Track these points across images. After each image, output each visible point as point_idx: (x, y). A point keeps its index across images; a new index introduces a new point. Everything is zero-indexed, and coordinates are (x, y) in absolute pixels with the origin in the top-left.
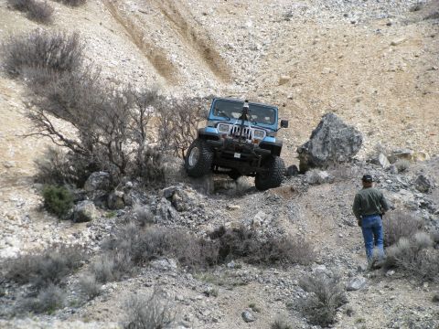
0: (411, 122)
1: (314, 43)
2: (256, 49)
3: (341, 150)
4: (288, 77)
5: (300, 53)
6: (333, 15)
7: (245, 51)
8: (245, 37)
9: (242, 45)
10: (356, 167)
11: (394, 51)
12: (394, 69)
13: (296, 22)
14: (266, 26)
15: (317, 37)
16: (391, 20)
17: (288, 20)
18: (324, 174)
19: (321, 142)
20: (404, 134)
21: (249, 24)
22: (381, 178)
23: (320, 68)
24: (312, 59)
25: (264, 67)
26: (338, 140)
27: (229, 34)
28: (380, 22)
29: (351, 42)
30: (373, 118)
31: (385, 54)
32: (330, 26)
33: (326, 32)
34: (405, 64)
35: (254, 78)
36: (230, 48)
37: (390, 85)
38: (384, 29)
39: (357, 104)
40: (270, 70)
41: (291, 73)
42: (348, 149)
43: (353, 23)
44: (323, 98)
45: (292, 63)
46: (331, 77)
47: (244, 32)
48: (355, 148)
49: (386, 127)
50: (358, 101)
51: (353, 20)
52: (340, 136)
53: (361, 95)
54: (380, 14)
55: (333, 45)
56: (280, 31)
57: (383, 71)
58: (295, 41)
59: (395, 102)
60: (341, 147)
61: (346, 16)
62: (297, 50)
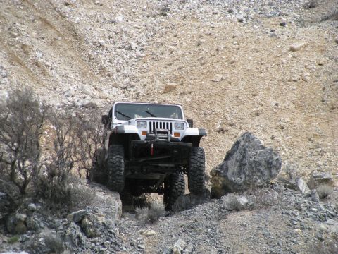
0: (320, 141)
1: (199, 44)
2: (130, 48)
3: (259, 174)
4: (174, 84)
5: (184, 55)
6: (216, 10)
7: (118, 50)
8: (116, 34)
9: (114, 43)
10: (276, 193)
11: (294, 57)
12: (296, 79)
13: (174, 17)
14: (139, 21)
15: (200, 37)
16: (284, 19)
17: (165, 15)
18: (243, 200)
19: (237, 164)
20: (312, 155)
21: (120, 18)
22: (302, 205)
23: (210, 74)
24: (199, 63)
25: (142, 71)
26: (256, 162)
27: (98, 29)
28: (271, 21)
29: (242, 45)
30: (276, 134)
31: (284, 61)
32: (216, 25)
33: (211, 31)
34: (308, 74)
35: (132, 83)
36: (101, 46)
37: (293, 97)
38: (278, 29)
39: (256, 118)
40: (150, 74)
41: (176, 79)
42: (266, 173)
43: (241, 21)
44: (217, 110)
45: (175, 66)
46: (223, 85)
47: (114, 27)
48: (274, 172)
49: (292, 145)
50: (257, 115)
51: (240, 17)
52: (258, 159)
53: (260, 108)
54: (270, 11)
55: (222, 47)
56: (157, 28)
57: (283, 80)
58: (175, 41)
59: (299, 118)
60: (259, 170)
61: (230, 11)
62: (180, 52)
